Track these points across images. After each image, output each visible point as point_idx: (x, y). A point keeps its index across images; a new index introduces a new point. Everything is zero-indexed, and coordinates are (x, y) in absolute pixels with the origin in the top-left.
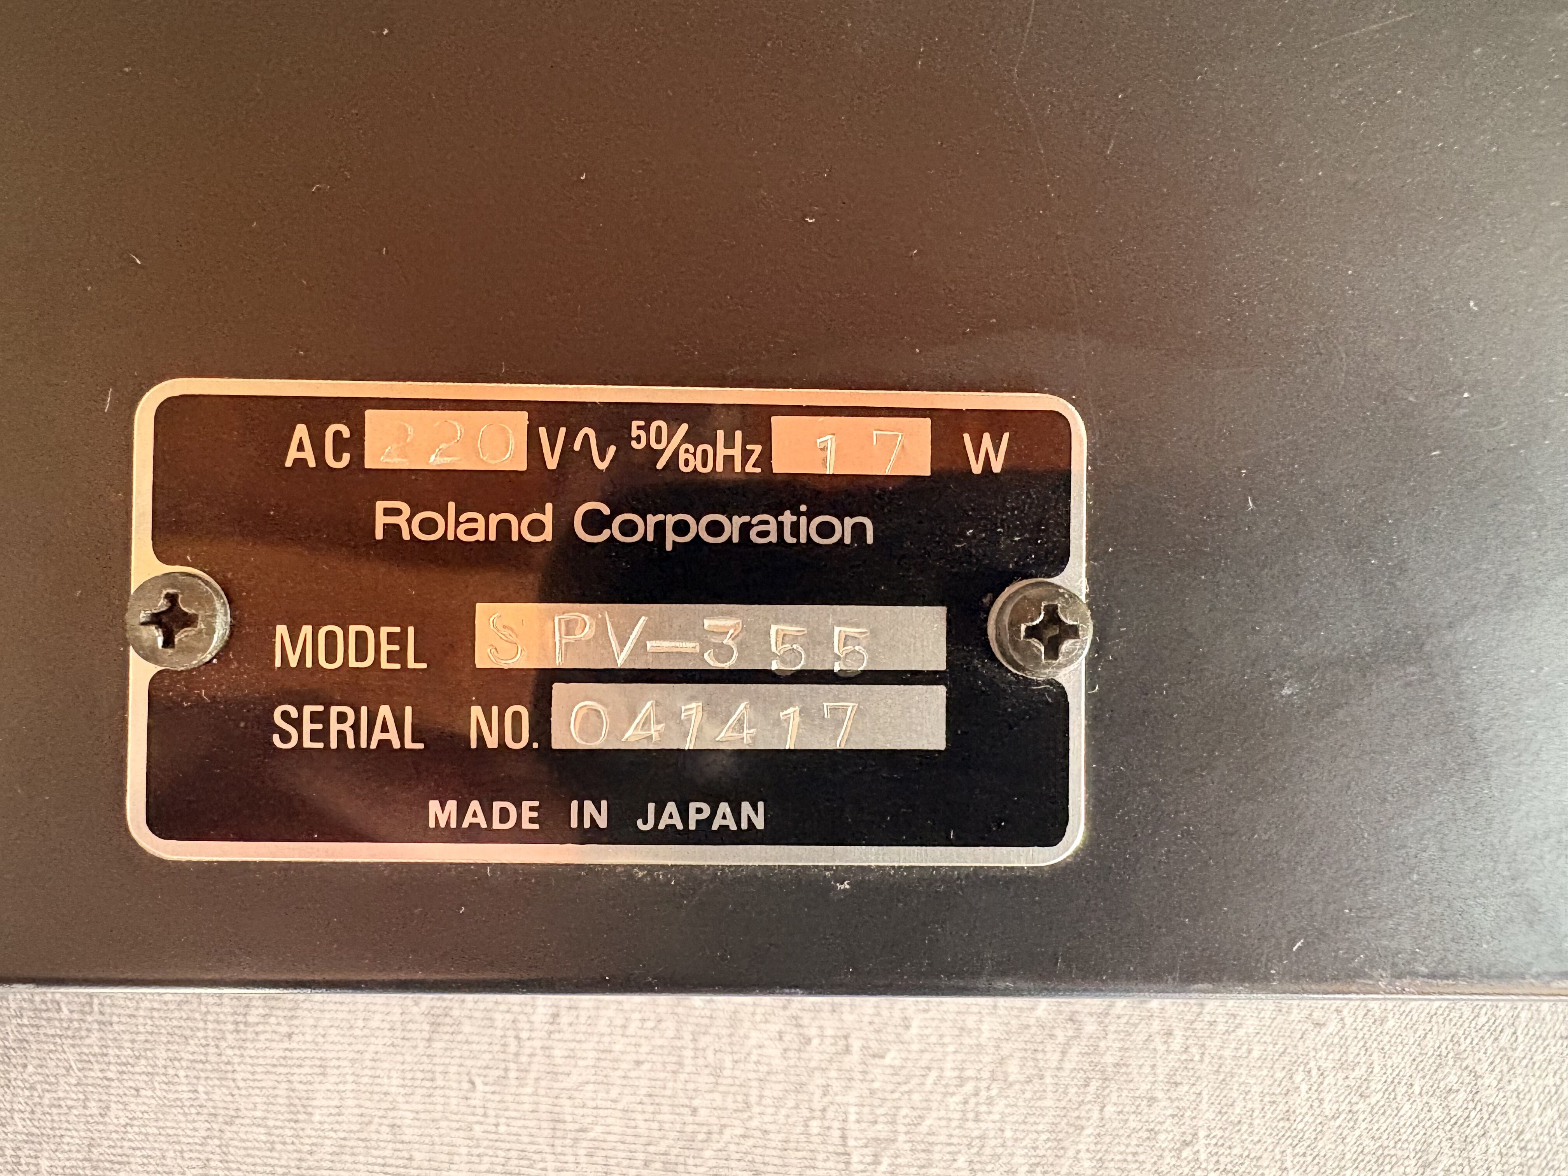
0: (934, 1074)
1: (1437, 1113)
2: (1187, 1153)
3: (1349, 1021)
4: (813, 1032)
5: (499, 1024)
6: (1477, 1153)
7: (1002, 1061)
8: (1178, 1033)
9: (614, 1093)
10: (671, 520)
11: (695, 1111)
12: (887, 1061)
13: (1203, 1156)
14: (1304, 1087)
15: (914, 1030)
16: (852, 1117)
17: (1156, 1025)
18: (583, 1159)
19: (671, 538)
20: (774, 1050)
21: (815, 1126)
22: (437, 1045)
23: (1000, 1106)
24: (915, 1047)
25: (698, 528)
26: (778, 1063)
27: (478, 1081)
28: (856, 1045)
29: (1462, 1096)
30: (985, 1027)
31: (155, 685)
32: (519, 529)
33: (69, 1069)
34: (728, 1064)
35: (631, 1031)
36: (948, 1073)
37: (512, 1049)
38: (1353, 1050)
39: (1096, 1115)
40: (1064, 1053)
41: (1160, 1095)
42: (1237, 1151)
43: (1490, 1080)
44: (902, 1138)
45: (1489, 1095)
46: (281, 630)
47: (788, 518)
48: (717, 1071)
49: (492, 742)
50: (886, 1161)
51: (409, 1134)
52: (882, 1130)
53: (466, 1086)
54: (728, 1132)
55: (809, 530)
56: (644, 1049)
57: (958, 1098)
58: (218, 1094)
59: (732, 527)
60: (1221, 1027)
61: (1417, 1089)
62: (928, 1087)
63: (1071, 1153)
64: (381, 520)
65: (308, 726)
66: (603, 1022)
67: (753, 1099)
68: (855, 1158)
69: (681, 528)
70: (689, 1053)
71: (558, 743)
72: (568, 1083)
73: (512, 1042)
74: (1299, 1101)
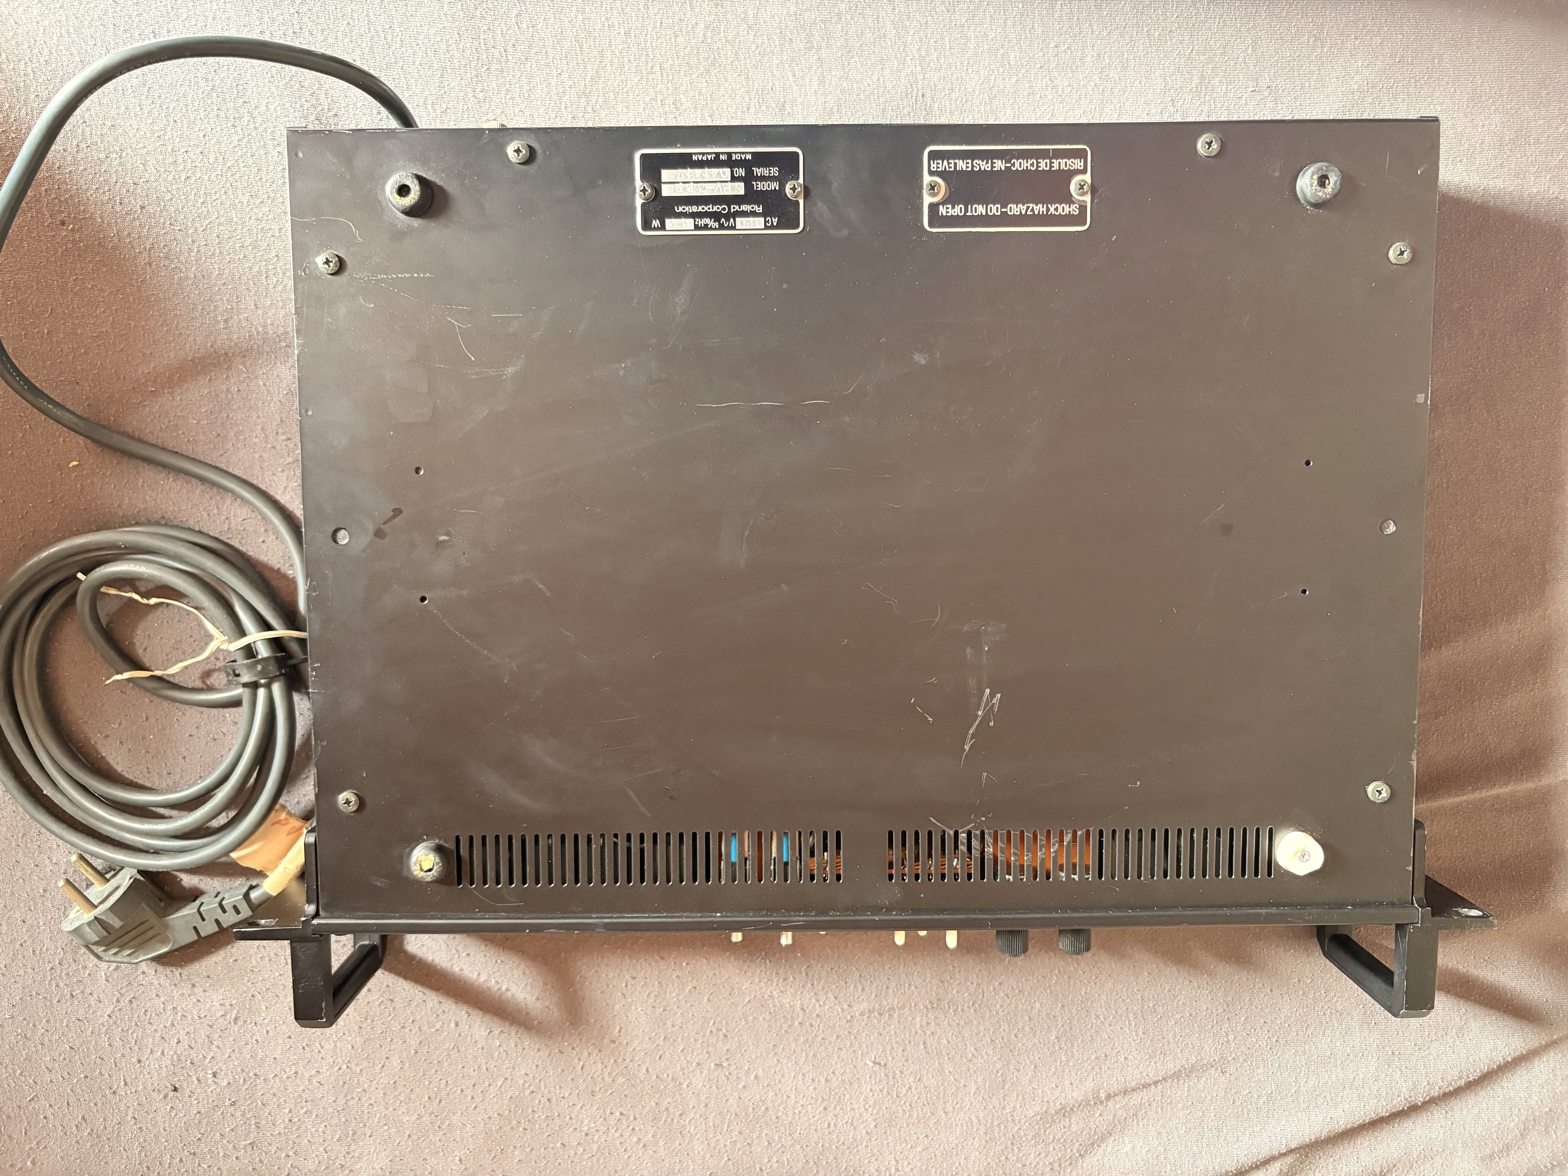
0: (635, 94)
1: (485, 85)
2: (560, 71)
3: (512, 113)
4: (672, 106)
5: (764, 107)
6: (474, 73)
7: (615, 98)
8: (563, 108)
9: (730, 86)
10: (711, 210)
11: (706, 81)
12: (650, 98)
13: (555, 70)
14: (525, 92)
15: (642, 107)
16: (660, 80)
17: (570, 110)
18: (739, 67)
19: (711, 206)
20: (683, 100)
21: (671, 77)
22: (782, 100)
23: (615, 84)
24: (642, 102)
25: (706, 209)
26: (682, 96)
27: (770, 90)
28: (659, 102)
29: (479, 90)
30: (621, 108)
31: (798, 178)
32: (737, 207)
33: (888, 92)
34: (696, 96)
35: (726, 105)
36: (632, 94)
37: (761, 100)
38: (511, 103)
39: (587, 82)
40: (597, 101)
41: (568, 89)
42: (545, 72)
43: (470, 95)
44: (645, 74)
45: (469, 90)
46: (777, 189)
47: (691, 211)
48: (700, 93)
49: (741, 169)
50: (649, 67)
51: (790, 74)
52: (650, 77)
53: (774, 88)
54: (696, 75)
55: (687, 209)
56: (721, 100)
57: (628, 87)
58: (845, 85)
59: (700, 209)
60: (550, 110)
61: (492, 92)
62: (637, 90)
63: (594, 70)
64: (761, 209)
65: (772, 172)
66: (734, 108)
67: (689, 85)
68: (658, 68)
69: (709, 209)
70: (709, 99)
71: (729, 170)
72: (743, 90)
73: (760, 101)
74: (526, 87)
